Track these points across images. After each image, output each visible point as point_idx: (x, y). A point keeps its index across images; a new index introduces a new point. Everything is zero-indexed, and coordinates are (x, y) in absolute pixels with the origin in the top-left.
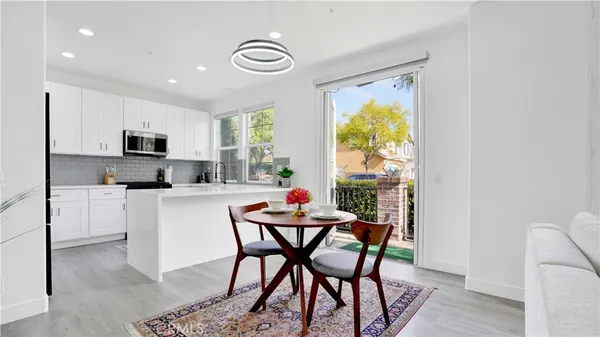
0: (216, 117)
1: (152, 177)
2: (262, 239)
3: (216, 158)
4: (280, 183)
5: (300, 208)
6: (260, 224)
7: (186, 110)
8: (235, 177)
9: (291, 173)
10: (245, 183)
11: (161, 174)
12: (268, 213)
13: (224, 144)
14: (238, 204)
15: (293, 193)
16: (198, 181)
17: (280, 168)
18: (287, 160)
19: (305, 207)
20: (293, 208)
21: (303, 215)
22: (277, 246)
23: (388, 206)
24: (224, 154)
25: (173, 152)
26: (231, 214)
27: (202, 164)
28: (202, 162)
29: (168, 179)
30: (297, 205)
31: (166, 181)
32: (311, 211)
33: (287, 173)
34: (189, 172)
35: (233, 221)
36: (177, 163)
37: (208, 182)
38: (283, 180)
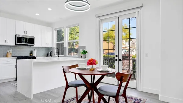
0: (55, 29)
1: (28, 54)
2: (76, 80)
3: (55, 46)
4: (82, 56)
5: (92, 67)
6: (75, 73)
7: (43, 26)
8: (62, 54)
9: (86, 52)
10: (67, 56)
11: (31, 53)
12: (79, 69)
13: (58, 40)
14: (66, 65)
15: (90, 60)
16: (47, 56)
17: (81, 50)
18: (84, 47)
19: (95, 67)
20: (90, 67)
21: (94, 70)
22: (83, 83)
23: (125, 66)
24: (58, 44)
25: (37, 44)
26: (63, 70)
27: (49, 49)
28: (49, 48)
29: (35, 55)
30: (91, 65)
31: (34, 56)
32: (97, 68)
33: (84, 53)
34: (44, 52)
35: (64, 73)
36: (38, 48)
37: (51, 56)
38: (83, 55)
